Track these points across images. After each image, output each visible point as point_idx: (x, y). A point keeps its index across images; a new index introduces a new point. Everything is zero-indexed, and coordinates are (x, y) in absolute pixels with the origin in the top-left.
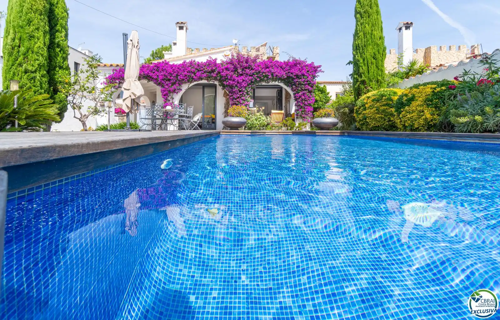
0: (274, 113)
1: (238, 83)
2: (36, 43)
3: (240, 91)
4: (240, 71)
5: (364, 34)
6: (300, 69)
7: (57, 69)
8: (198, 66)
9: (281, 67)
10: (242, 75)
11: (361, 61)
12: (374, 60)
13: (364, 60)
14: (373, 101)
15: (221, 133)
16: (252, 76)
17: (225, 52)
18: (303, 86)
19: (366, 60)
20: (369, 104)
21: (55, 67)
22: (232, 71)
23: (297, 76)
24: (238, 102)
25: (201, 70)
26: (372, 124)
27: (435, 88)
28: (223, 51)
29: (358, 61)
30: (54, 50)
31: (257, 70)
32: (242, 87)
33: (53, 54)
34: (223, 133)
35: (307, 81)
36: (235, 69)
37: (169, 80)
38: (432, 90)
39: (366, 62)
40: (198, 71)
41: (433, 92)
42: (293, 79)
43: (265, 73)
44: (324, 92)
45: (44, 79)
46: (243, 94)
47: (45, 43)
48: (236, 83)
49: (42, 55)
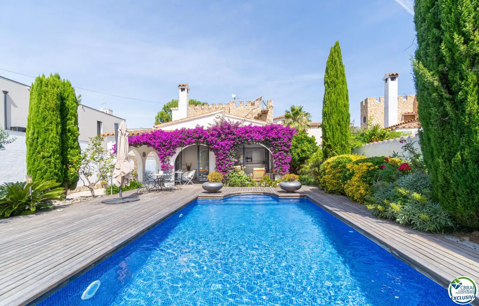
0: (256, 170)
1: (222, 146)
2: (50, 134)
3: (224, 153)
4: (223, 136)
5: (330, 103)
6: (276, 133)
7: (69, 149)
8: (188, 133)
9: (259, 132)
10: (225, 139)
11: (328, 127)
12: (339, 127)
13: (330, 126)
14: (331, 167)
15: (198, 198)
16: (234, 140)
17: (216, 115)
18: (280, 147)
19: (331, 127)
20: (328, 170)
21: (68, 148)
22: (216, 137)
23: (274, 139)
24: (223, 162)
25: (190, 137)
26: (330, 188)
27: (370, 167)
28: (214, 114)
29: (325, 127)
30: (66, 135)
31: (238, 135)
32: (225, 150)
33: (65, 139)
34: (201, 198)
35: (283, 143)
36: (219, 135)
37: (165, 146)
38: (367, 168)
39: (331, 128)
40: (188, 137)
41: (368, 170)
42: (270, 142)
43: (245, 137)
44: (313, 142)
45: (57, 161)
46: (227, 155)
47: (57, 133)
48: (220, 147)
49: (55, 143)
